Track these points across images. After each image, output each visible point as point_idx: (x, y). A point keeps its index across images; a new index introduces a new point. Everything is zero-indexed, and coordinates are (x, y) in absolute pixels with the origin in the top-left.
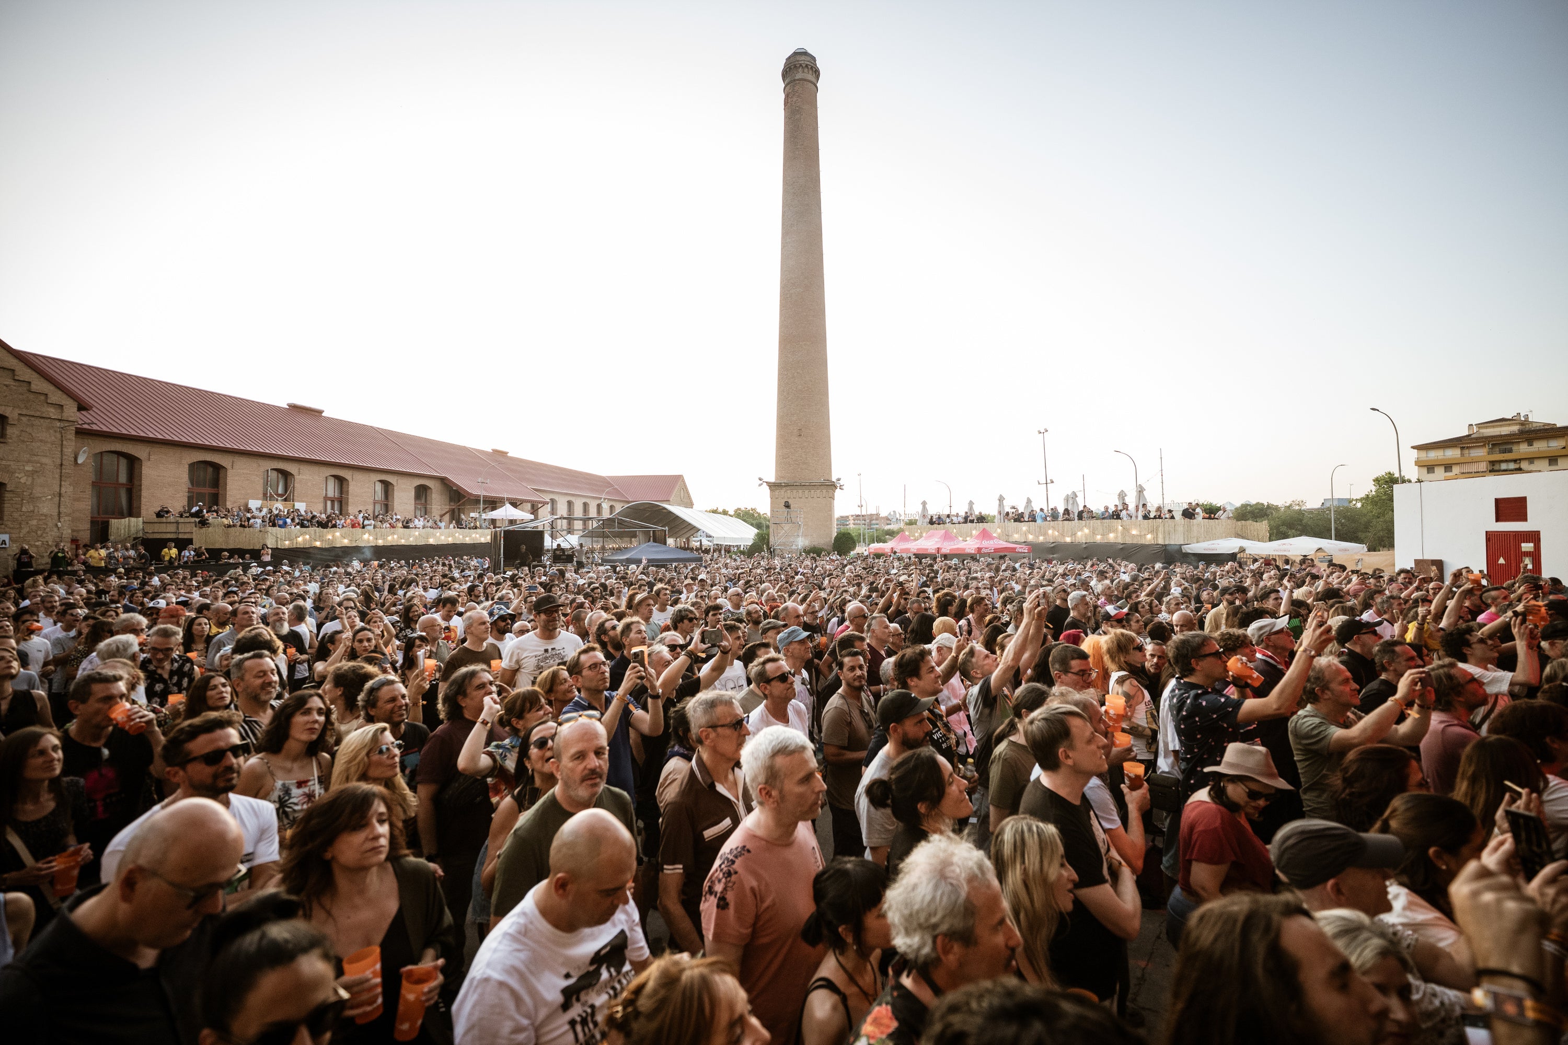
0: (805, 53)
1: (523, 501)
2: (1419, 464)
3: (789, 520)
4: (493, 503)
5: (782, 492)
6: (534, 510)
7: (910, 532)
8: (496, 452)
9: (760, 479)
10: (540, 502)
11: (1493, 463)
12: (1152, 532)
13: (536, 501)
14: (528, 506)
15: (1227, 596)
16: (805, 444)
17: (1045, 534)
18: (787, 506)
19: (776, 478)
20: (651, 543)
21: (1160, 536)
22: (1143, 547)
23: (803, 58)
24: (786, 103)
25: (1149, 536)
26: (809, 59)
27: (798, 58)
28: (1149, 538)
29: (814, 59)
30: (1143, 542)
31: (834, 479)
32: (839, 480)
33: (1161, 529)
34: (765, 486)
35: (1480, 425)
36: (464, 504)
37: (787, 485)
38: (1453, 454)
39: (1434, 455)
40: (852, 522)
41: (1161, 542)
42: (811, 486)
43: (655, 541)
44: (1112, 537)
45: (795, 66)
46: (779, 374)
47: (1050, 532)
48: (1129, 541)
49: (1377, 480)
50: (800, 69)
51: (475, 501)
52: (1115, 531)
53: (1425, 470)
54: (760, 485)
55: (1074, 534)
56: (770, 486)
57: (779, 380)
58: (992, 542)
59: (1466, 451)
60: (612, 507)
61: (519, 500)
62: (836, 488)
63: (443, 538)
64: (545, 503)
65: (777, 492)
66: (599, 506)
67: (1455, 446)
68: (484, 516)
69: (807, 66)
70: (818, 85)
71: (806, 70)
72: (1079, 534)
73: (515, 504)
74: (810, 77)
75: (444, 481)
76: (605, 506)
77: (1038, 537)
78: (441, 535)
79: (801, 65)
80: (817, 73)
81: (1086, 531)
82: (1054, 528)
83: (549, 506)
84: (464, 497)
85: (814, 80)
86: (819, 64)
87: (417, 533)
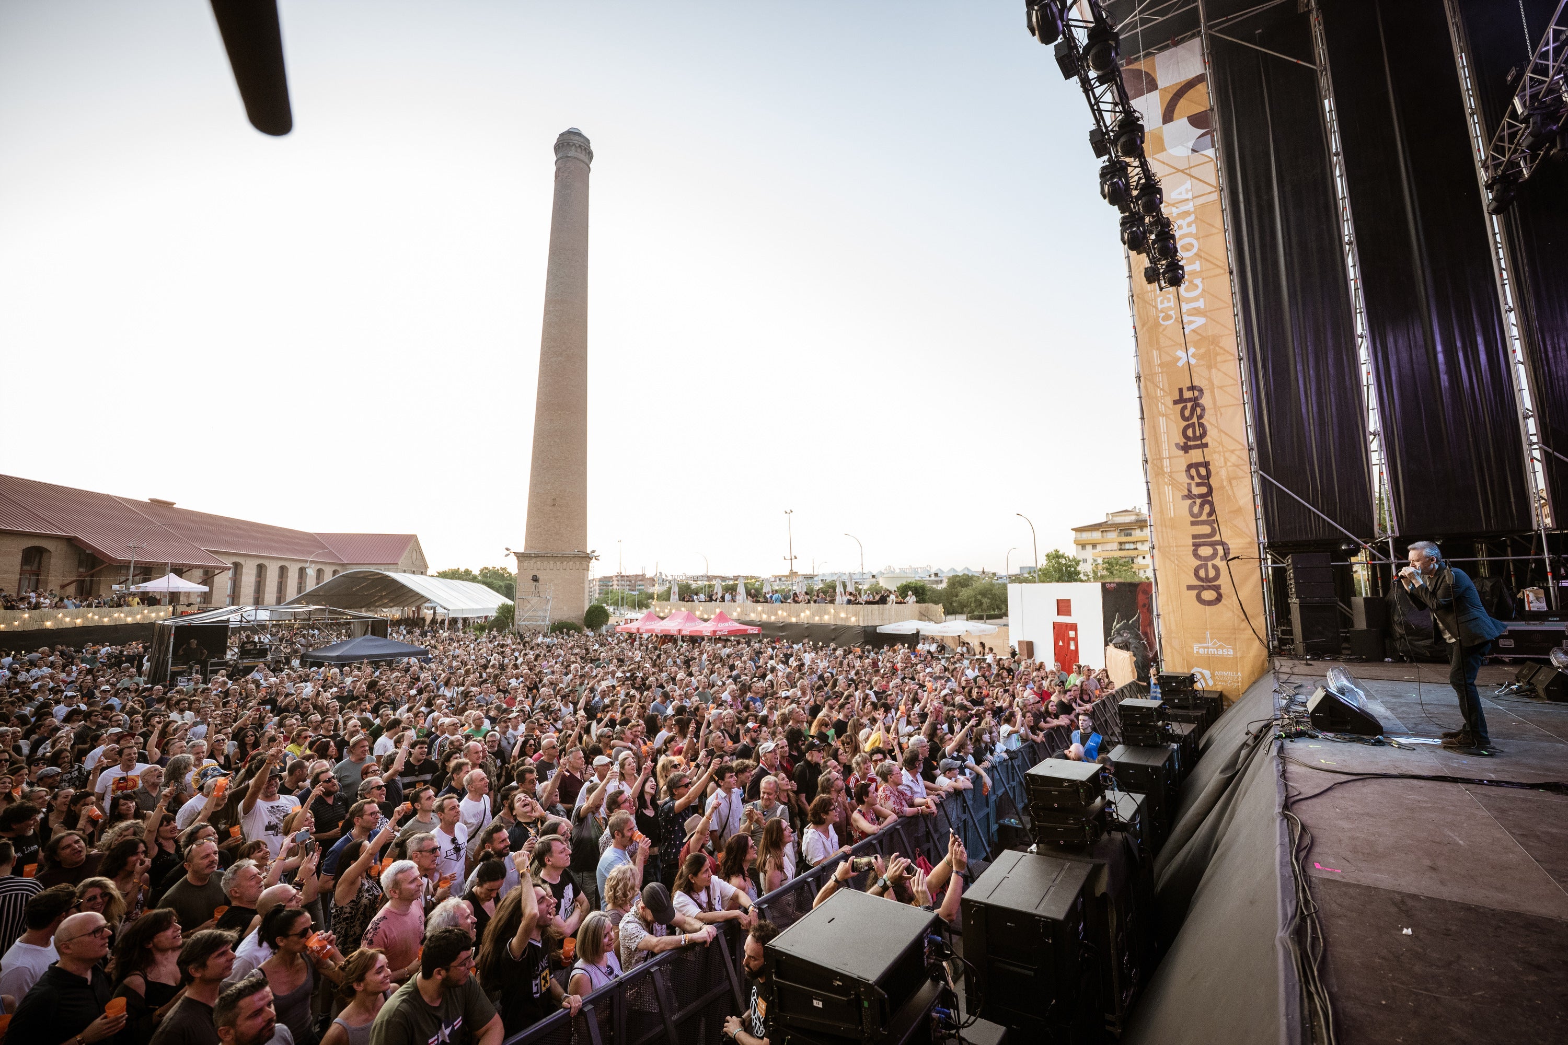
0: (579, 134)
1: (191, 567)
2: (1077, 542)
3: (537, 594)
4: (148, 572)
5: (532, 563)
6: (208, 577)
7: (660, 608)
8: (154, 502)
9: (507, 549)
10: (218, 568)
11: (1121, 543)
12: (855, 615)
13: (211, 567)
14: (199, 573)
15: (829, 701)
16: (559, 514)
17: (776, 614)
18: (535, 579)
19: (526, 548)
20: (369, 636)
21: (861, 619)
22: (848, 628)
23: (577, 138)
24: (556, 177)
25: (853, 619)
26: (582, 140)
27: (572, 137)
28: (853, 621)
29: (588, 141)
30: (848, 624)
31: (589, 552)
32: (594, 552)
33: (861, 613)
34: (512, 555)
35: (1114, 514)
36: (100, 574)
37: (537, 556)
38: (1096, 535)
39: (1086, 536)
40: (615, 583)
41: (861, 624)
42: (564, 558)
43: (373, 633)
44: (826, 619)
45: (568, 144)
46: (535, 441)
47: (780, 612)
48: (839, 623)
49: (1048, 556)
50: (573, 148)
51: (119, 568)
52: (829, 613)
53: (1080, 547)
54: (507, 555)
55: (798, 616)
56: (518, 557)
57: (534, 447)
58: (726, 624)
59: (1105, 534)
60: (319, 572)
61: (186, 565)
62: (591, 559)
63: (68, 619)
64: (224, 569)
65: (525, 564)
66: (302, 571)
67: (1098, 530)
68: (133, 588)
69: (580, 146)
70: (591, 166)
71: (579, 150)
72: (802, 615)
73: (179, 571)
74: (583, 156)
75: (72, 542)
76: (311, 572)
77: (770, 617)
78: (65, 616)
79: (574, 144)
80: (590, 155)
81: (808, 612)
82: (782, 609)
83: (230, 573)
84: (103, 562)
85: (587, 161)
86: (593, 147)
87: (26, 616)
